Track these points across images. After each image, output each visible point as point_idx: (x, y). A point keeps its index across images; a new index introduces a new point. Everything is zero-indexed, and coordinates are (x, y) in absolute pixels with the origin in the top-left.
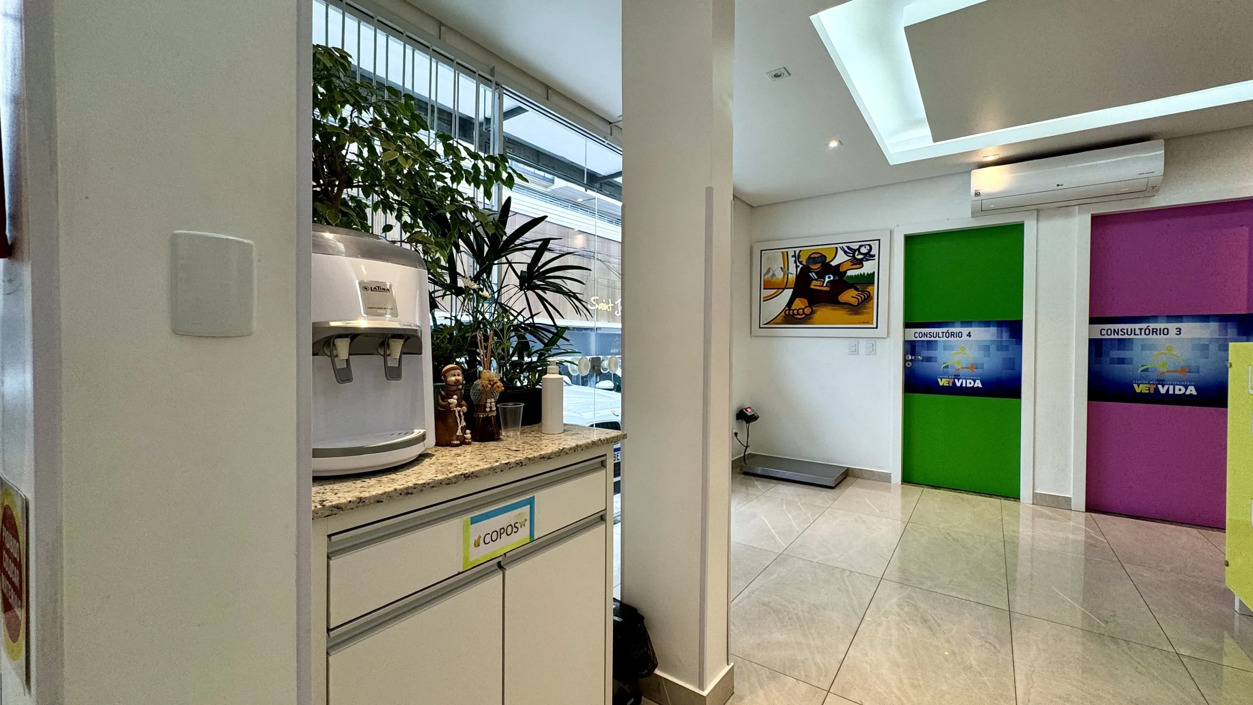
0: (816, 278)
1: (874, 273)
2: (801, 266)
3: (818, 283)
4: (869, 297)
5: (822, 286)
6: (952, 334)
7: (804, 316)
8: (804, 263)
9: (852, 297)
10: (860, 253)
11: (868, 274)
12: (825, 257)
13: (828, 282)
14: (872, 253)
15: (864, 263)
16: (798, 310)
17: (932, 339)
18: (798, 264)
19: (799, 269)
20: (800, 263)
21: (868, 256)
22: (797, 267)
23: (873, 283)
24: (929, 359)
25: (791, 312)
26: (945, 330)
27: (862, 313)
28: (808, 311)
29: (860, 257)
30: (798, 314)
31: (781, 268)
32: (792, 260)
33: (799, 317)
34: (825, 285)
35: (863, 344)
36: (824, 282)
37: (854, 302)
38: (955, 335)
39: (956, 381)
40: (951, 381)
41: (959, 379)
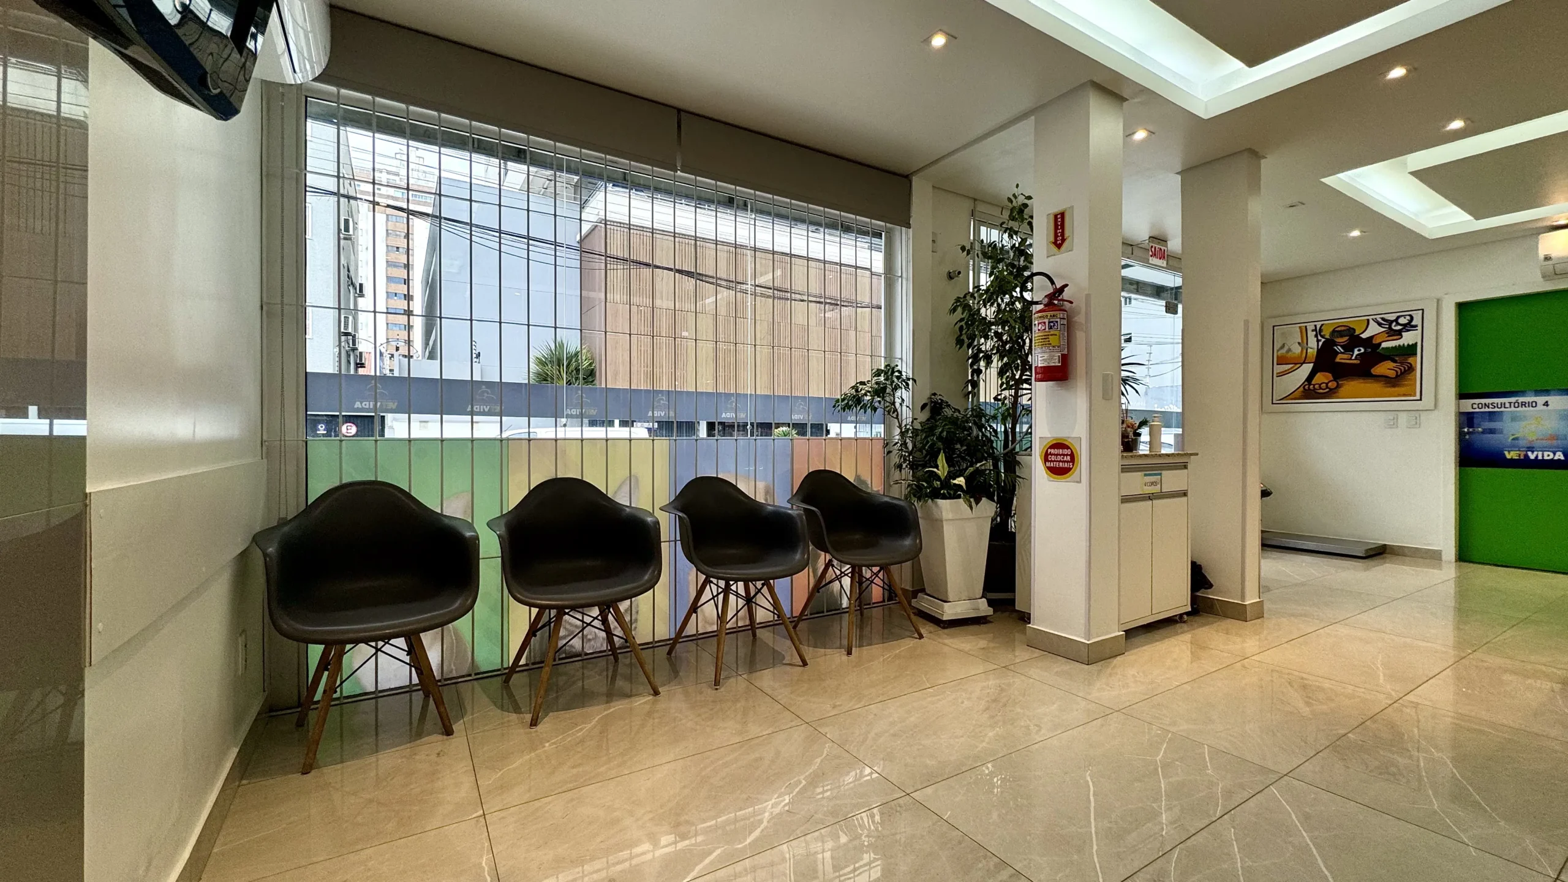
0: (1342, 351)
1: (1416, 343)
2: (1323, 340)
3: (1345, 356)
4: (1411, 369)
5: (1351, 359)
6: (1523, 404)
7: (1327, 390)
8: (1327, 337)
9: (1389, 369)
10: (1398, 324)
11: (1408, 345)
12: (1354, 330)
13: (1357, 355)
14: (1413, 323)
15: (1403, 334)
16: (1320, 385)
17: (1496, 409)
18: (1320, 338)
19: (1320, 343)
20: (1322, 337)
21: (1409, 326)
22: (1318, 341)
23: (1416, 354)
24: (1492, 431)
26: (1513, 400)
27: (1404, 385)
28: (1332, 385)
29: (1399, 327)
30: (1321, 388)
31: (1299, 343)
32: (1311, 335)
33: (1321, 391)
34: (1353, 358)
35: (1403, 418)
36: (1352, 355)
37: (1392, 374)
38: (1527, 405)
39: (1530, 453)
40: (1522, 454)
41: (1533, 452)
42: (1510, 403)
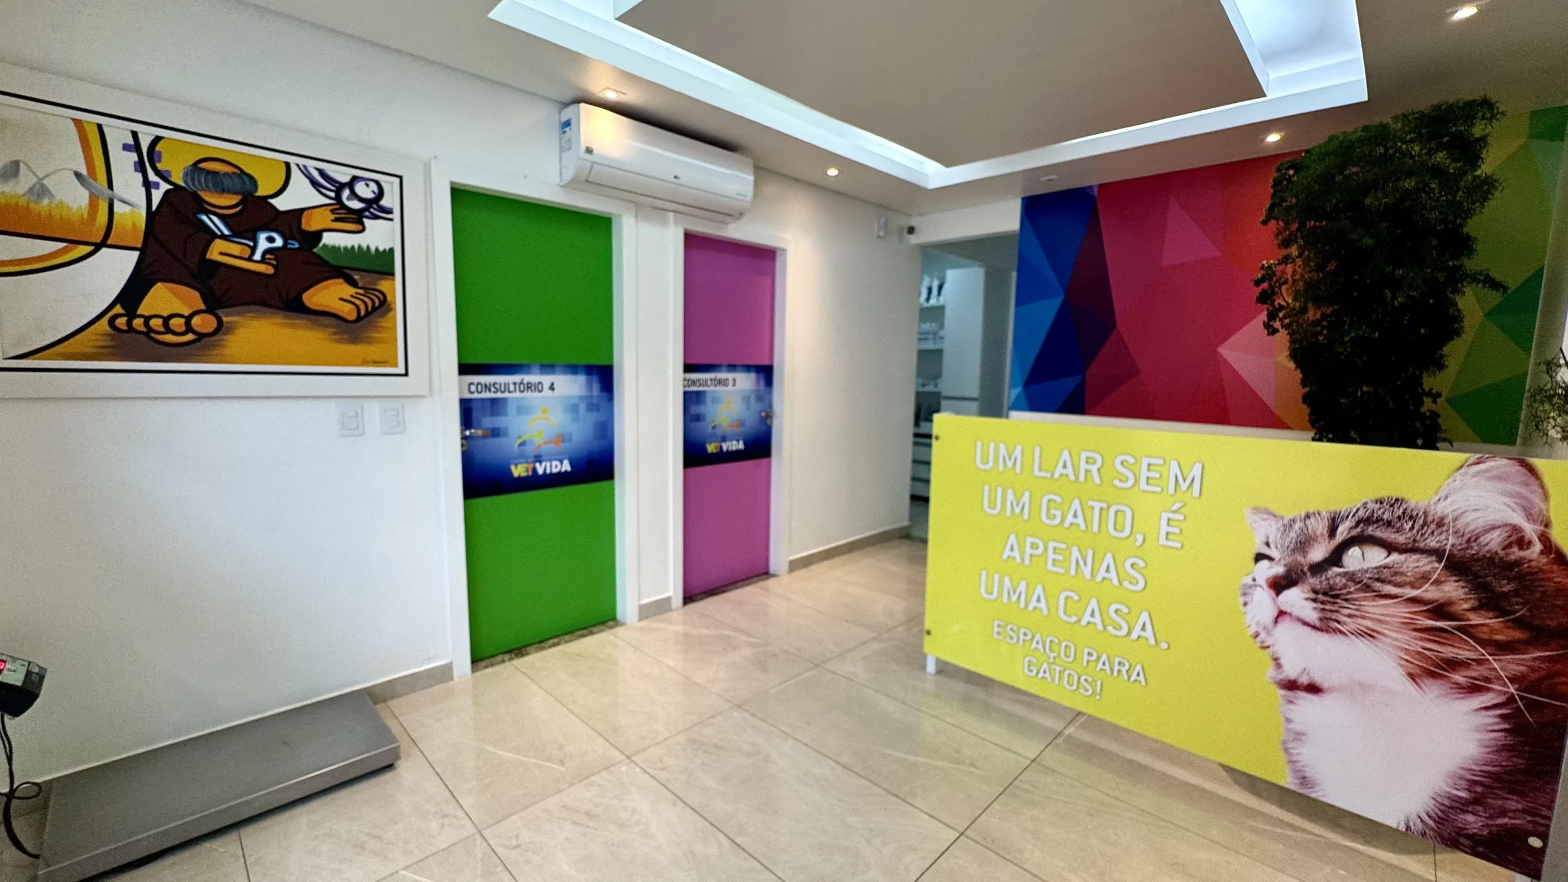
0: (226, 232)
1: (392, 250)
2: (165, 187)
3: (235, 249)
4: (383, 305)
5: (250, 259)
6: (529, 387)
7: (190, 337)
8: (178, 179)
9: (341, 299)
10: (354, 195)
11: (377, 250)
12: (253, 182)
13: (266, 252)
14: (384, 202)
15: (366, 221)
16: (166, 320)
17: (499, 395)
18: (152, 177)
19: (157, 196)
20: (163, 176)
21: (375, 207)
22: (148, 185)
23: (392, 274)
24: (495, 433)
25: (138, 323)
26: (517, 378)
27: (368, 341)
28: (204, 323)
29: (356, 205)
30: (168, 330)
31: (78, 175)
32: (124, 163)
33: (169, 338)
34: (257, 256)
35: (373, 412)
36: (253, 250)
37: (348, 311)
38: (533, 388)
39: (537, 465)
40: (531, 466)
41: (541, 462)
42: (515, 384)
